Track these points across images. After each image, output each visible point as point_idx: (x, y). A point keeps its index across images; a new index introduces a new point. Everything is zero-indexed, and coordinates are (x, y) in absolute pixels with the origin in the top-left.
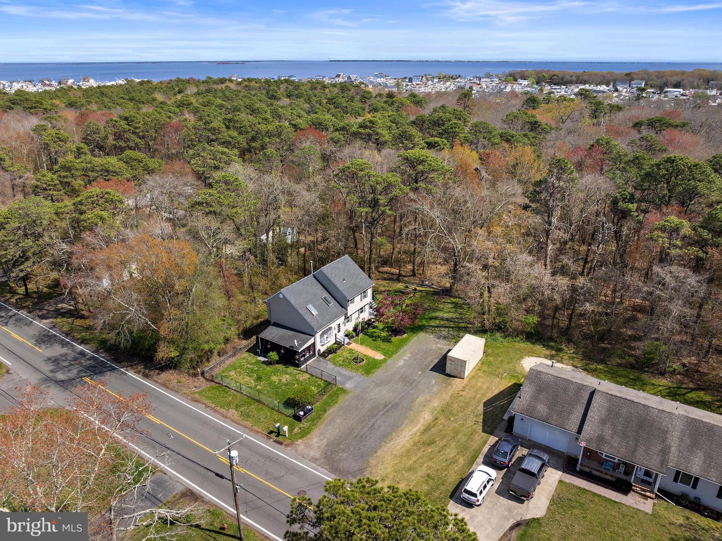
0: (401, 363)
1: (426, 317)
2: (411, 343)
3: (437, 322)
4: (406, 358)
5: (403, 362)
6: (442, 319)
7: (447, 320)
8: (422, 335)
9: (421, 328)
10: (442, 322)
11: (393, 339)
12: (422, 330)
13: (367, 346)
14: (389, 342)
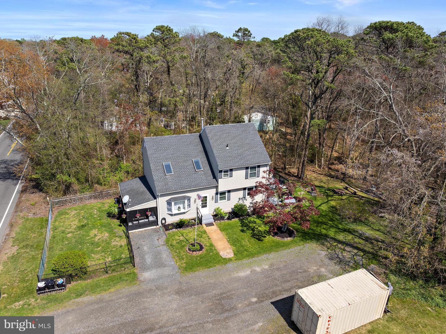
0: (244, 273)
1: (340, 226)
2: (285, 251)
3: (350, 237)
4: (258, 269)
5: (248, 272)
6: (360, 236)
7: (367, 239)
8: (312, 247)
9: (319, 238)
10: (356, 240)
11: (269, 238)
12: (318, 240)
13: (227, 234)
14: (259, 240)
